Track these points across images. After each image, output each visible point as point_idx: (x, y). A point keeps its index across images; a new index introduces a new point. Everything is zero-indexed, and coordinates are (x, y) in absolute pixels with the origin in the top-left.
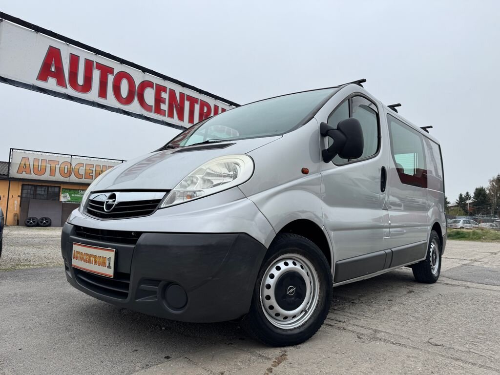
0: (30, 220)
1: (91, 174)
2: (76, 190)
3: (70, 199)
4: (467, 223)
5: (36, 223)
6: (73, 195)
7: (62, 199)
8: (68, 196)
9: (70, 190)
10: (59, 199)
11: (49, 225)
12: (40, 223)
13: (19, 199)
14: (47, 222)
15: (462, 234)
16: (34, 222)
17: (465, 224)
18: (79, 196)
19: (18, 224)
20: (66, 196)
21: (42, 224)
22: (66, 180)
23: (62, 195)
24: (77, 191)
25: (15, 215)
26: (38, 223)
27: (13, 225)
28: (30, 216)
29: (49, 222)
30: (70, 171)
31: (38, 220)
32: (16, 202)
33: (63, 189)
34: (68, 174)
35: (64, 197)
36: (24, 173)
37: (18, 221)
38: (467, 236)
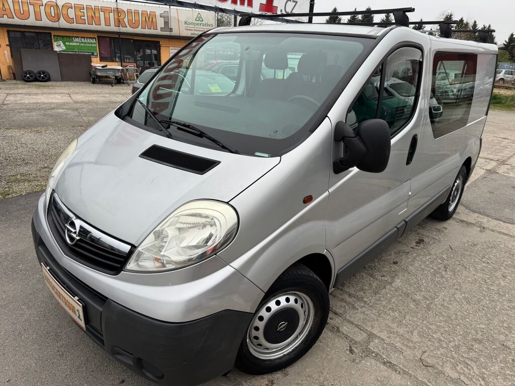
0: (27, 74)
1: (82, 18)
2: (69, 37)
3: (64, 48)
4: (509, 74)
5: (34, 77)
6: (67, 43)
7: (56, 49)
8: (62, 45)
9: (63, 37)
10: (52, 48)
11: (49, 80)
12: (38, 78)
13: (8, 48)
14: (45, 76)
15: (499, 98)
16: (31, 76)
17: (506, 75)
18: (74, 44)
19: (15, 79)
20: (60, 45)
21: (41, 79)
22: (56, 25)
23: (55, 44)
24: (71, 38)
25: (9, 67)
26: (36, 77)
27: (10, 79)
28: (25, 69)
29: (48, 76)
30: (58, 13)
31: (35, 74)
32: (6, 52)
33: (54, 36)
34: (56, 18)
35: (58, 46)
36: (5, 16)
37: (14, 74)
38: (503, 101)
